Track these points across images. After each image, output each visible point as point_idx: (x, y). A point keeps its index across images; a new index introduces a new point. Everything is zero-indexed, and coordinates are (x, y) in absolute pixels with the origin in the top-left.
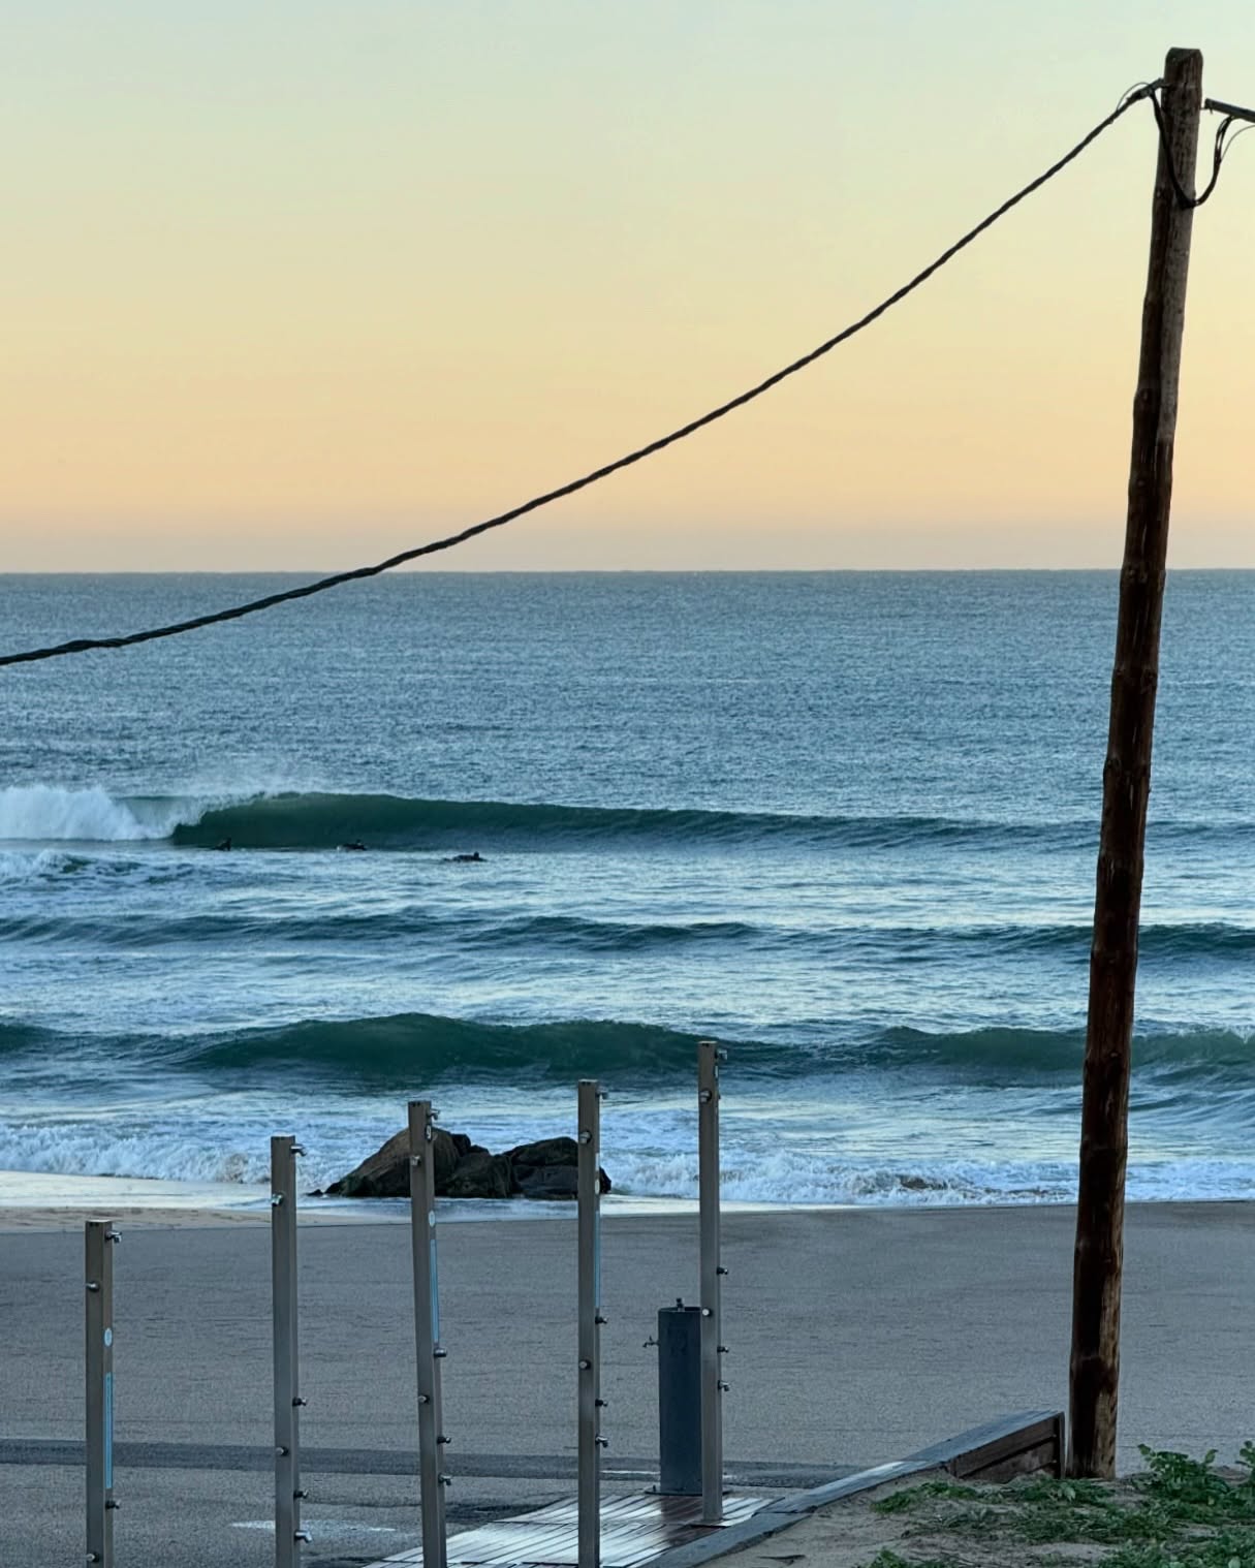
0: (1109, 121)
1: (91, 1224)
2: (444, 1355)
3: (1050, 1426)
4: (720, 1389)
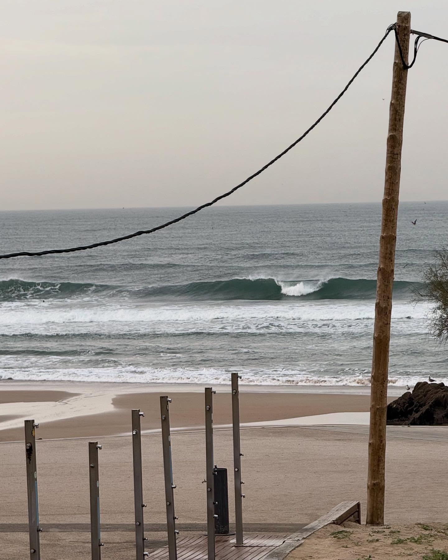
0: (384, 38)
1: (91, 443)
2: (175, 487)
3: (357, 507)
4: (241, 497)
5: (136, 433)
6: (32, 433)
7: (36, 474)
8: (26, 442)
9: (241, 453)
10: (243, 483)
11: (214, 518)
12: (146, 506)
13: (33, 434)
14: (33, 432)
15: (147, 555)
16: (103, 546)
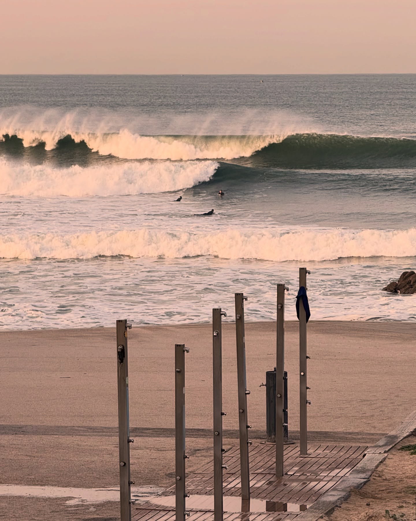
1: (178, 345)
2: (249, 394)
4: (307, 403)
5: (217, 334)
6: (124, 335)
7: (128, 379)
8: (117, 344)
9: (307, 355)
10: (309, 388)
11: (283, 426)
12: (225, 415)
13: (126, 336)
14: (126, 333)
15: (225, 467)
16: (188, 458)
